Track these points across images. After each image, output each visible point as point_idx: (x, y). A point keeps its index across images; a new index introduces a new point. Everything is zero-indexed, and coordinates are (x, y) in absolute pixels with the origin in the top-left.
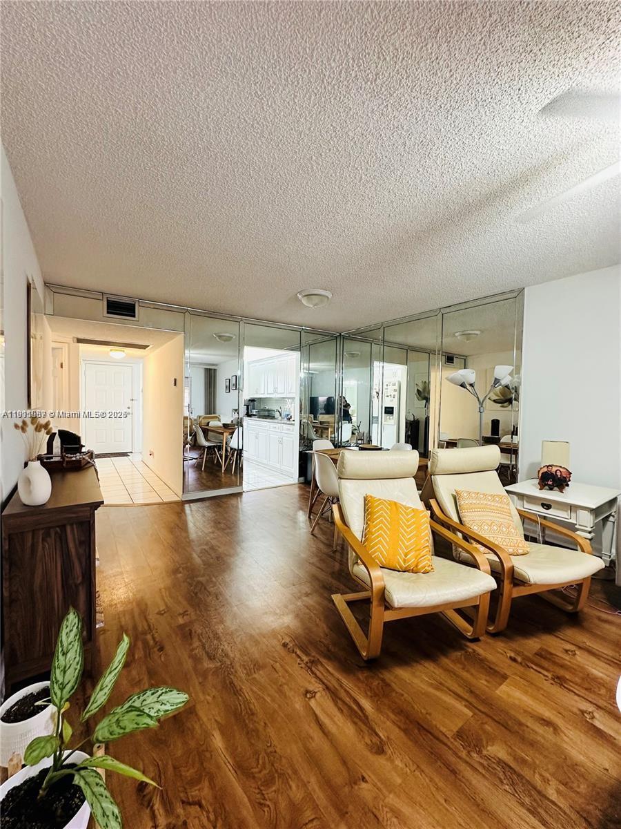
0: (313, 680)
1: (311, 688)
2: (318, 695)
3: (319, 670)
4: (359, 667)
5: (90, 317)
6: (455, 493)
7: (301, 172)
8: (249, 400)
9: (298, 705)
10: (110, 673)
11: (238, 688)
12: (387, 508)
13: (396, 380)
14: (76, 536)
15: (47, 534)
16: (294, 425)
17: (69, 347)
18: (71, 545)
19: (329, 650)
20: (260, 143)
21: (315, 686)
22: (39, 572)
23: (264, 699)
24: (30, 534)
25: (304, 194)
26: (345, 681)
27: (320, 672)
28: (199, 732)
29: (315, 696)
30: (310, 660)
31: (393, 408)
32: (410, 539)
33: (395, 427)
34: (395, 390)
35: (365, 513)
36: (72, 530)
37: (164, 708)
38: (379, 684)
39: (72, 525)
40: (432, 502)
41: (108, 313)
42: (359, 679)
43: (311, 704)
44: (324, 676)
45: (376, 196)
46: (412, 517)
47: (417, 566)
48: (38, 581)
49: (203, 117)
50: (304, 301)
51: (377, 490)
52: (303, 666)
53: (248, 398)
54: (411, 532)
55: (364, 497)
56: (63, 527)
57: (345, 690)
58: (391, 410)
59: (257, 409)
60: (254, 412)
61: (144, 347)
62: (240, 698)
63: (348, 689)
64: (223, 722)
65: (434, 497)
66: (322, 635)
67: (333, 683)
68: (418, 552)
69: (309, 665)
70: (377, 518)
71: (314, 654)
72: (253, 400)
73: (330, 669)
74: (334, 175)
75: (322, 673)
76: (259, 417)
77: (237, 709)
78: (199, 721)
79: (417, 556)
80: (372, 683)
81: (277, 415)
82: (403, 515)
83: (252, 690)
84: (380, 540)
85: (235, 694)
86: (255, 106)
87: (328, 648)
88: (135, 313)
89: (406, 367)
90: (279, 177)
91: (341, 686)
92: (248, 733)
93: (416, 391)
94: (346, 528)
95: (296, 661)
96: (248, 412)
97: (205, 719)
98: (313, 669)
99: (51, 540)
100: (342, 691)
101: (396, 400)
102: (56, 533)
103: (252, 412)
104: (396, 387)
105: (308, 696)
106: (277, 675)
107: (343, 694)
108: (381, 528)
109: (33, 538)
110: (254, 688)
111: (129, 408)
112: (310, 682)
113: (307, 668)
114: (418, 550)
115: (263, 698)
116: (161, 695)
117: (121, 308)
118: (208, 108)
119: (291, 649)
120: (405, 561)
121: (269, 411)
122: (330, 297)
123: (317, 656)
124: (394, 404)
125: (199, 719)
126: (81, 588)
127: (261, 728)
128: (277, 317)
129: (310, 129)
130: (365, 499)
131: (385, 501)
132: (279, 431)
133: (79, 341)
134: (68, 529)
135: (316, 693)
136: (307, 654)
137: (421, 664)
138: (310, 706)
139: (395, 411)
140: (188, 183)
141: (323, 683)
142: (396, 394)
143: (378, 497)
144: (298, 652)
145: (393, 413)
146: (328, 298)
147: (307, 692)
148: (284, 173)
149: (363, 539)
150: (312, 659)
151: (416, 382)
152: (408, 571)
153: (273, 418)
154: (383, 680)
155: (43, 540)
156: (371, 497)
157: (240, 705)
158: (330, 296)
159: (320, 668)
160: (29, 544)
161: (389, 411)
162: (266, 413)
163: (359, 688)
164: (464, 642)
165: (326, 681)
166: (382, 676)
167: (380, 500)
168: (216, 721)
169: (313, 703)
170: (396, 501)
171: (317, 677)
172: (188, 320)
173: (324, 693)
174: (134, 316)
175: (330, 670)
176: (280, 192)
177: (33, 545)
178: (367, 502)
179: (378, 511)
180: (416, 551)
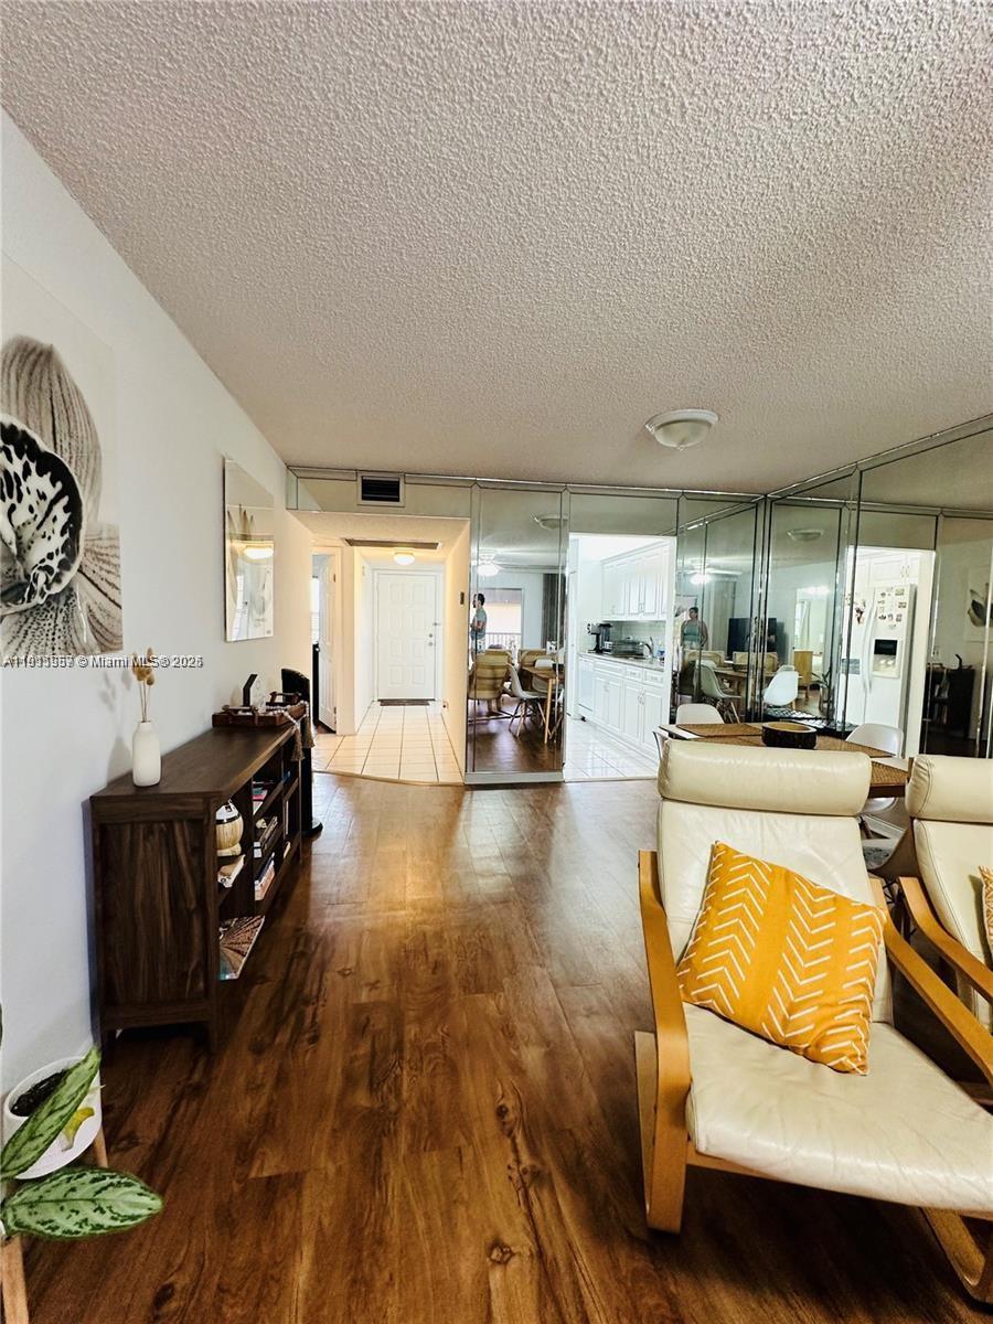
0: (520, 1220)
1: (507, 1239)
2: (514, 1263)
3: (542, 1204)
4: (630, 1235)
5: (344, 508)
6: (979, 876)
7: (542, 146)
8: (601, 625)
9: (466, 1269)
10: (51, 1113)
11: (384, 1171)
12: (762, 885)
13: (905, 584)
14: (188, 840)
15: (150, 832)
16: (662, 671)
17: (342, 554)
18: (181, 851)
19: (579, 1162)
20: (437, 109)
21: (517, 1238)
22: (140, 884)
23: (414, 1218)
24: (128, 827)
25: (570, 198)
26: (583, 1260)
27: (542, 1206)
28: (286, 1232)
29: (506, 1263)
30: (533, 1167)
31: (895, 642)
32: (809, 973)
33: (898, 684)
34: (902, 605)
35: (707, 882)
36: (182, 830)
37: (97, 1218)
38: (658, 1306)
39: (181, 821)
40: (909, 886)
41: (364, 498)
42: (615, 1267)
43: (491, 1277)
44: (545, 1220)
45: (738, 144)
46: (828, 918)
47: (818, 1045)
48: (139, 896)
49: (319, 95)
50: (660, 438)
51: (746, 835)
52: (515, 1175)
53: (601, 622)
54: (816, 955)
55: (713, 847)
56: (170, 823)
57: (575, 1283)
58: (891, 646)
59: (615, 641)
60: (607, 645)
61: (433, 546)
62: (377, 1193)
63: (582, 1282)
64: (329, 1231)
65: (915, 872)
66: (580, 1118)
67: (557, 1251)
68: (827, 1011)
69: (527, 1178)
70: (730, 902)
71: (547, 1157)
72: (606, 626)
73: (565, 1210)
74: (615, 125)
75: (544, 1215)
76: (614, 655)
77: (361, 1215)
78: (297, 1208)
79: (825, 1019)
80: (642, 1296)
81: (646, 651)
82: (801, 908)
83: (403, 1185)
84: (728, 956)
85: (373, 1183)
86: (387, 18)
87: (580, 1156)
88: (398, 495)
89: (934, 553)
90: (505, 175)
91: (571, 1266)
92: (354, 1281)
93: (969, 606)
94: (659, 907)
95: (506, 1159)
96: (598, 646)
97: (306, 1209)
98: (532, 1192)
99: (156, 838)
100: (567, 1279)
101: (904, 625)
102: (161, 830)
103: (603, 644)
104: (906, 598)
105: (496, 1254)
106: (459, 1174)
107: (565, 1292)
108: (737, 928)
109: (132, 834)
110: (409, 1187)
111: (431, 636)
112: (511, 1223)
113: (520, 1184)
114: (831, 1006)
115: (413, 1214)
116: (105, 1188)
117: (380, 490)
118: (316, 68)
119: (507, 1127)
120: (785, 1023)
121: (634, 643)
122: (713, 423)
123: (551, 1163)
124: (898, 634)
125: (299, 1206)
126: (195, 917)
127: (379, 1284)
128: (625, 474)
129: (515, 23)
130: (714, 850)
131: (760, 865)
132: (640, 680)
133: (351, 542)
134: (177, 827)
135: (512, 1254)
136: (534, 1152)
137: (789, 1305)
138: (487, 1278)
139: (901, 650)
140: (366, 248)
141: (537, 1238)
142: (905, 612)
143: (745, 852)
144: (519, 1140)
145: (895, 654)
146: (709, 425)
147: (497, 1244)
148: (512, 163)
149: (691, 943)
150: (539, 1166)
151: (970, 587)
152: (795, 1050)
153: (638, 656)
154: (671, 1300)
155: (145, 838)
156: (727, 849)
157: (371, 1210)
158: (713, 419)
159: (545, 1194)
160: (128, 840)
161: (885, 648)
162: (630, 648)
163: (608, 1294)
164: (947, 1296)
165: (543, 1236)
166: (672, 1288)
167: (748, 859)
168: (320, 1223)
169: (496, 1277)
170: (790, 868)
171: (530, 1215)
172: (476, 498)
173: (527, 1266)
174: (398, 500)
175: (562, 1207)
176: (523, 211)
177: (132, 843)
178: (720, 859)
179: (734, 887)
180: (822, 1006)
